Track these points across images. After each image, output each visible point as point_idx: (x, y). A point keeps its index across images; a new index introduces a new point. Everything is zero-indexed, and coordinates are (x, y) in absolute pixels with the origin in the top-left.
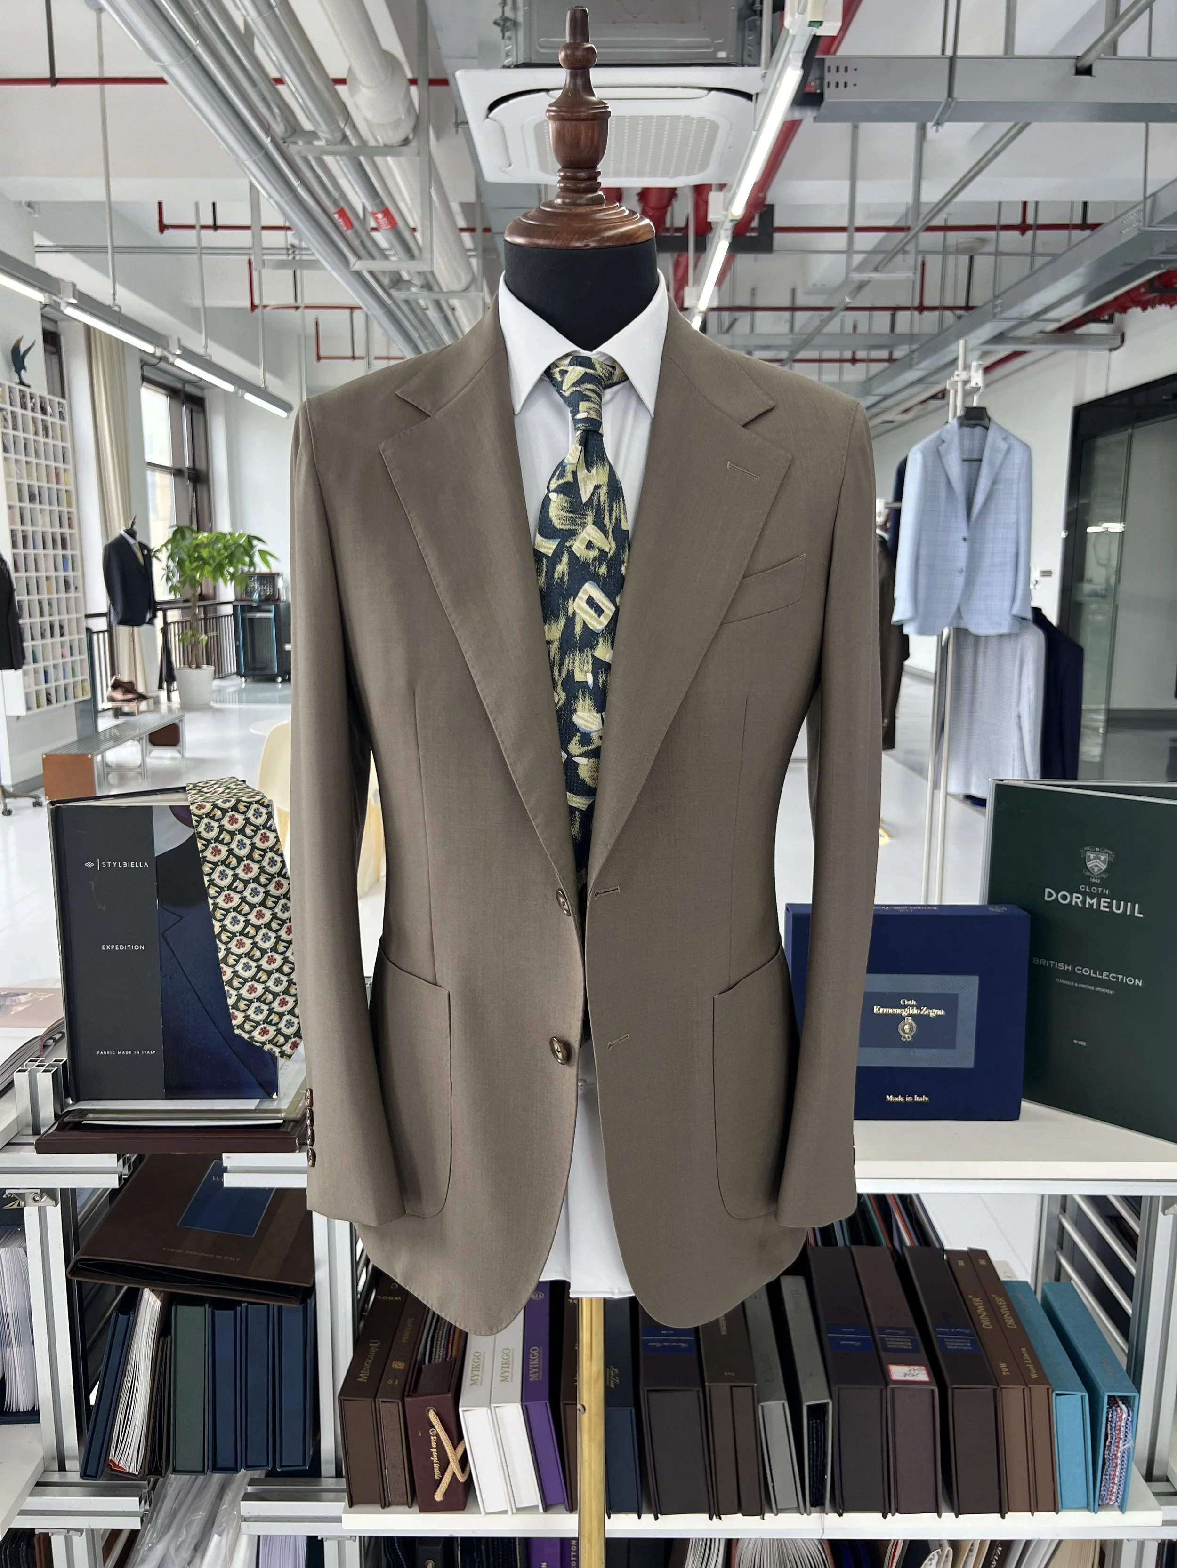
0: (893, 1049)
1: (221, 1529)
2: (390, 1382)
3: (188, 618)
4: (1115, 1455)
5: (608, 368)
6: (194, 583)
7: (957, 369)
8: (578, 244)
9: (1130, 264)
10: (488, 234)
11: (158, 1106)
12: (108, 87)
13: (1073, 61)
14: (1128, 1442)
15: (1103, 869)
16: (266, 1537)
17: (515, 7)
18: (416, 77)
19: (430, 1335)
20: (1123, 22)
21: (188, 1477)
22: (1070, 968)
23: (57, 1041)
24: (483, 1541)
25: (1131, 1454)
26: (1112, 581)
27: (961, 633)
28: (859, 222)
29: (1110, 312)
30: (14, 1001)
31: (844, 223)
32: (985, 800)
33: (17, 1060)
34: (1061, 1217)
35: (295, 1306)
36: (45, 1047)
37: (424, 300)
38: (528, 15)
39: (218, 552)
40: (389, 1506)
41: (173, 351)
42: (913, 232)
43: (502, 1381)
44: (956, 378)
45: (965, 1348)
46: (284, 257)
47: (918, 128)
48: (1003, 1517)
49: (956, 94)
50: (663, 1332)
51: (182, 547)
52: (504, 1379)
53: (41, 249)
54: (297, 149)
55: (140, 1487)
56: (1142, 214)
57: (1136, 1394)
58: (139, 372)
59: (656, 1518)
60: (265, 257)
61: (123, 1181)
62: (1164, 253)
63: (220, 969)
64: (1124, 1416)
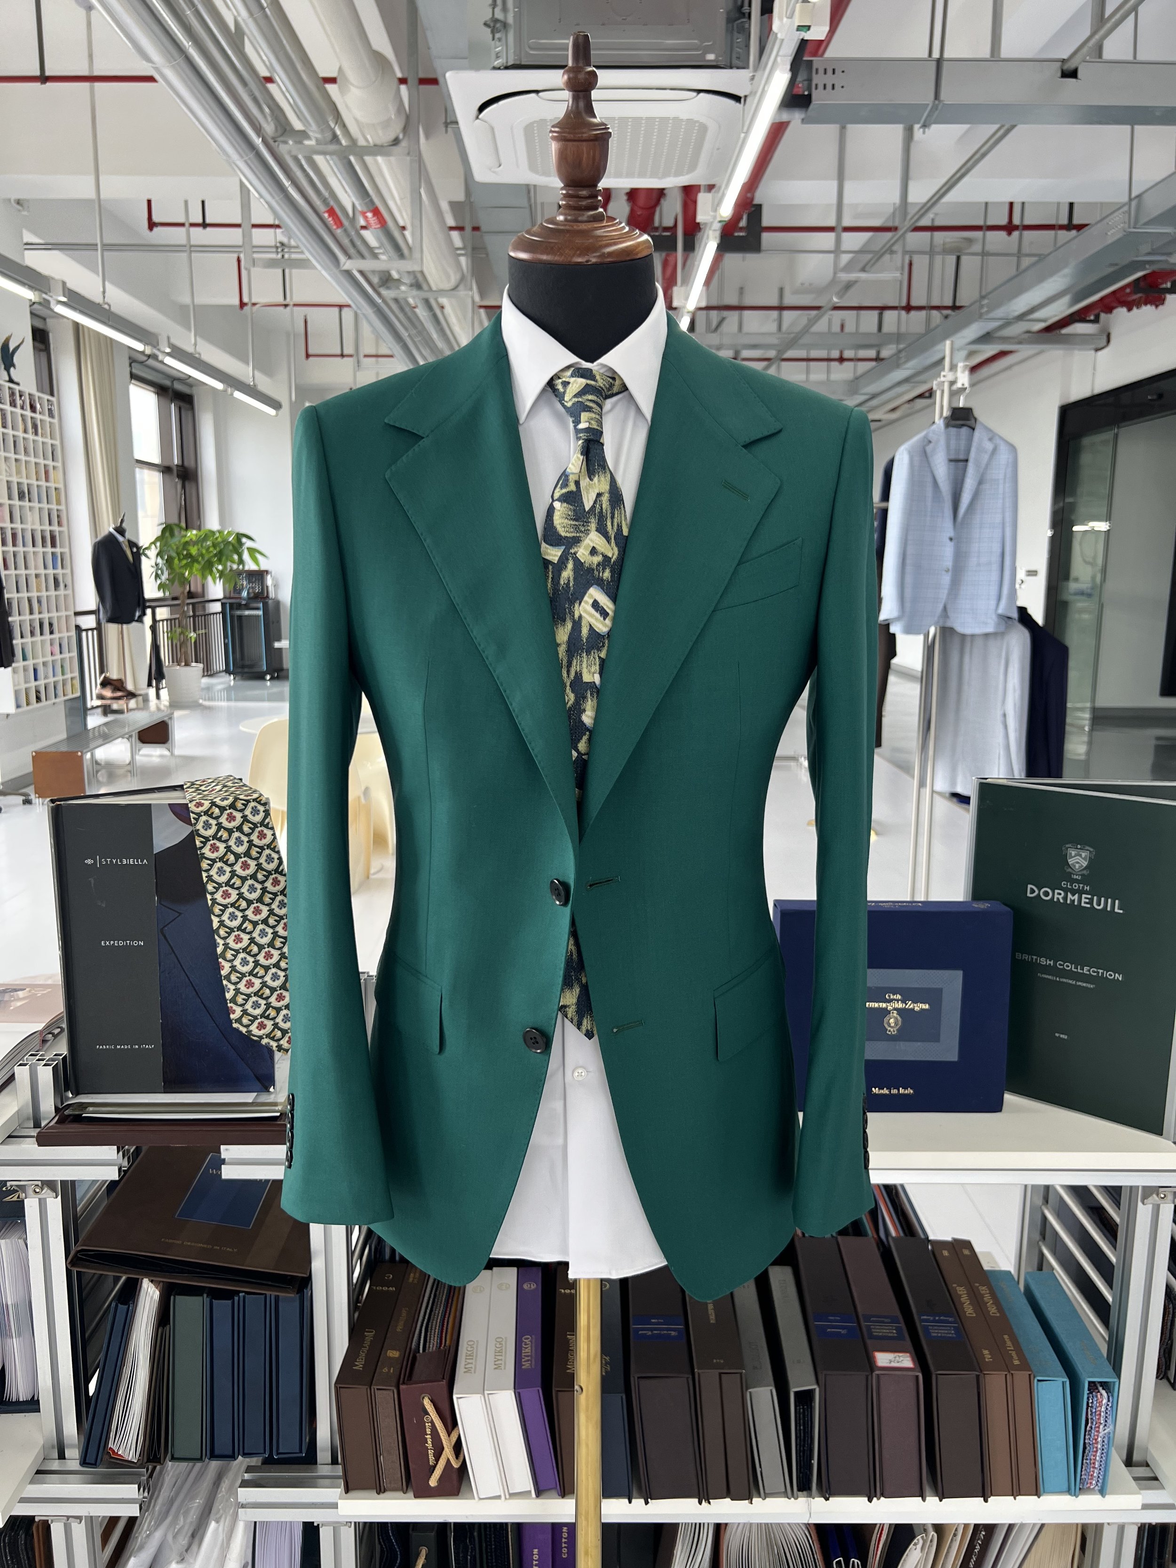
0: (879, 1043)
1: (218, 1516)
2: (385, 1370)
3: (177, 616)
4: (1096, 1440)
5: (609, 379)
6: (184, 581)
7: (943, 369)
8: (580, 260)
9: (1116, 265)
10: (476, 233)
11: (156, 1099)
12: (97, 85)
13: (1060, 63)
14: (1109, 1427)
15: (1085, 865)
16: (262, 1523)
17: (505, 9)
18: (406, 76)
19: (424, 1325)
20: (1108, 25)
21: (186, 1464)
22: (1052, 963)
23: (55, 1036)
24: (476, 1526)
25: (1111, 1438)
26: (1098, 579)
27: (947, 632)
28: (847, 222)
29: (1096, 312)
30: (12, 996)
31: (832, 223)
32: (969, 798)
33: (17, 1055)
34: (1043, 1208)
35: (292, 1295)
36: (44, 1041)
37: (413, 298)
38: (518, 16)
39: (208, 549)
40: (384, 1492)
41: (162, 349)
42: (900, 233)
43: (495, 1368)
44: (942, 379)
45: (948, 1335)
46: (273, 256)
47: (905, 129)
48: (986, 1501)
49: (943, 95)
50: (653, 1321)
51: (170, 546)
52: (498, 1367)
53: (30, 246)
54: (287, 148)
55: (140, 1475)
56: (1127, 215)
57: (1116, 1380)
58: (129, 369)
59: (647, 1503)
60: (255, 256)
61: (123, 1173)
62: (1149, 254)
63: (219, 963)
64: (1105, 1401)
